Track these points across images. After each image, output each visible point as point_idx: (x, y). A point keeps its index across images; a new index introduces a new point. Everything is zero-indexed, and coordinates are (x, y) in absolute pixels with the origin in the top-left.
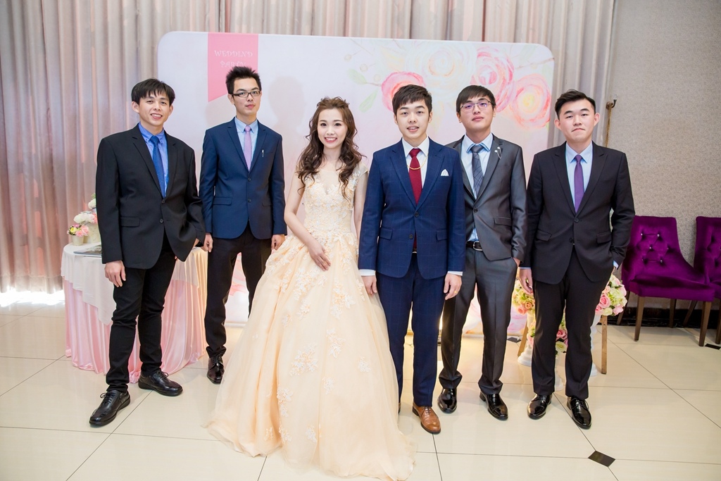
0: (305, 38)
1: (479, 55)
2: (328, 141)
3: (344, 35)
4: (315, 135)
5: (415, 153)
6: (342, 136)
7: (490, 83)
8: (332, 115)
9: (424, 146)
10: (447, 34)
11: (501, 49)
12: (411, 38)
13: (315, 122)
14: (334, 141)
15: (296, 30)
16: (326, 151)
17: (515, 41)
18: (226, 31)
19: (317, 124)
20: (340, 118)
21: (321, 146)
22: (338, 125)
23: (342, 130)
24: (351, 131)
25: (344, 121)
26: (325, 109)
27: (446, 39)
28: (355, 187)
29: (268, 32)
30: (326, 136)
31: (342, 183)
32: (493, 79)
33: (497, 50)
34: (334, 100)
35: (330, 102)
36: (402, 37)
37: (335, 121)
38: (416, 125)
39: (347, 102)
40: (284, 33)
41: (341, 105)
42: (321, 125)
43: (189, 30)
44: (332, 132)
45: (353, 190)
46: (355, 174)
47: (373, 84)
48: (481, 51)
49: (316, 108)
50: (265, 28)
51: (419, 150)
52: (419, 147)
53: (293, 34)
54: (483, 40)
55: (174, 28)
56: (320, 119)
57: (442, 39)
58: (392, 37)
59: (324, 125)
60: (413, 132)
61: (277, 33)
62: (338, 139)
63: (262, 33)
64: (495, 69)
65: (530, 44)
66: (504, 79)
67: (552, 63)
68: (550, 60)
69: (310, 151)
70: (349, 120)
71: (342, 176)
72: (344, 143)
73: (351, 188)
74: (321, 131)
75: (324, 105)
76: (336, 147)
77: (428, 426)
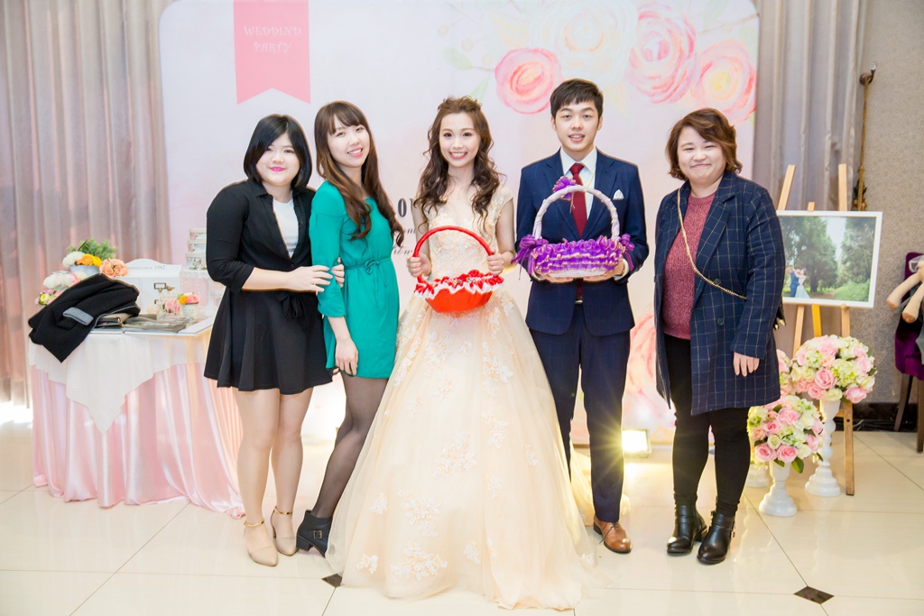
1: (641, 17)
2: (454, 158)
4: (436, 149)
5: (577, 169)
6: (473, 150)
7: (659, 57)
8: (459, 121)
9: (590, 162)
13: (436, 131)
14: (462, 157)
16: (451, 172)
19: (438, 134)
20: (471, 126)
21: (445, 165)
22: (467, 135)
23: (473, 142)
24: (485, 142)
25: (475, 130)
26: (450, 113)
28: (498, 219)
30: (452, 151)
33: (668, 7)
34: (462, 100)
35: (456, 103)
37: (464, 130)
38: (582, 132)
39: (478, 102)
41: (471, 107)
42: (445, 135)
44: (460, 145)
45: (494, 224)
47: (481, 69)
48: (644, 10)
49: (435, 113)
51: (582, 166)
52: (583, 162)
56: (443, 127)
59: (449, 135)
60: (575, 143)
62: (469, 154)
64: (667, 37)
66: (681, 52)
67: (756, 21)
68: (751, 17)
69: (430, 171)
70: (482, 127)
71: (477, 205)
72: (476, 160)
73: (491, 221)
74: (445, 143)
75: (448, 107)
76: (466, 165)
77: (613, 544)
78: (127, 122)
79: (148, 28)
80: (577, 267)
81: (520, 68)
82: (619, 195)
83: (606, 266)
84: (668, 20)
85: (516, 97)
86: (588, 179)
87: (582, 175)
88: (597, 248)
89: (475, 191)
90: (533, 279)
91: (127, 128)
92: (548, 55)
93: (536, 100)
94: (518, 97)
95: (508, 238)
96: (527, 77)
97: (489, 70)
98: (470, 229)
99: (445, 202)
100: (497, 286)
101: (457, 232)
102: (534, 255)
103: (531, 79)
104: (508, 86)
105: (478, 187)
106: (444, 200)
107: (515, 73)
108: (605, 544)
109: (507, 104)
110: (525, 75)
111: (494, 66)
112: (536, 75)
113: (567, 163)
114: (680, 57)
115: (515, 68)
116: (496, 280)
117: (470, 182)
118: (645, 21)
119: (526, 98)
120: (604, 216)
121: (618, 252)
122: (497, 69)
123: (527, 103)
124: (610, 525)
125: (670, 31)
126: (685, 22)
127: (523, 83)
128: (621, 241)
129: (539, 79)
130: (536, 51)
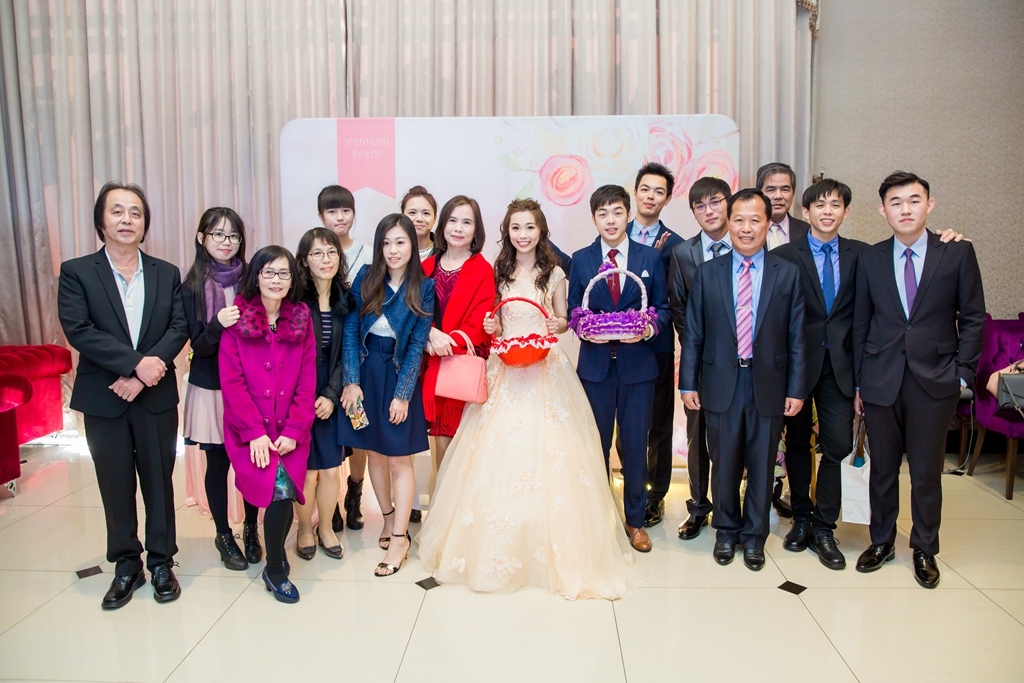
0: (447, 121)
1: (651, 131)
2: (521, 246)
3: (494, 115)
4: (507, 239)
5: (613, 254)
6: (535, 239)
7: (666, 163)
8: (524, 217)
9: (624, 247)
10: (615, 106)
11: (678, 122)
12: (572, 114)
13: (506, 225)
14: (526, 246)
15: (436, 110)
16: (519, 257)
17: (697, 112)
18: (355, 116)
19: (509, 228)
20: (533, 221)
21: (514, 251)
22: (530, 228)
23: (535, 233)
24: (544, 233)
25: (536, 223)
26: (516, 211)
27: (615, 114)
28: (554, 293)
29: (403, 116)
30: (519, 240)
31: (540, 291)
32: (669, 157)
33: (671, 124)
34: (526, 200)
35: (521, 204)
36: (564, 114)
37: (528, 224)
38: (615, 226)
39: (538, 202)
40: (422, 115)
41: (532, 206)
42: (514, 228)
43: (310, 116)
44: (525, 235)
45: (551, 298)
46: (551, 280)
47: (529, 170)
48: (653, 126)
49: (506, 210)
50: (399, 112)
51: (617, 252)
52: (617, 248)
53: (433, 115)
54: (659, 113)
55: (292, 116)
56: (511, 223)
57: (610, 114)
58: (550, 114)
59: (517, 228)
60: (612, 234)
61: (414, 115)
62: (532, 242)
63: (397, 116)
64: (671, 147)
65: (716, 115)
66: (682, 158)
67: (738, 135)
68: (734, 132)
69: (503, 257)
70: (541, 221)
71: (540, 283)
72: (537, 248)
73: (549, 296)
74: (513, 234)
75: (515, 207)
76: (530, 251)
77: (638, 545)
78: (251, 213)
79: (269, 139)
80: (611, 332)
81: (558, 170)
82: (645, 274)
83: (634, 332)
84: (671, 134)
85: (554, 193)
86: (622, 261)
87: (617, 258)
88: (626, 317)
89: (537, 272)
90: (581, 339)
91: (252, 218)
92: (580, 160)
93: (572, 195)
94: (558, 193)
95: (562, 308)
96: (565, 177)
97: (535, 172)
98: (534, 300)
99: (513, 280)
100: (554, 344)
101: (523, 302)
102: (582, 322)
103: (567, 178)
104: (549, 184)
105: (540, 269)
106: (513, 277)
107: (555, 174)
108: (632, 545)
109: (549, 198)
110: (562, 176)
111: (538, 168)
112: (571, 176)
113: (606, 249)
114: (681, 163)
115: (555, 170)
116: (555, 340)
117: (532, 265)
118: (654, 134)
119: (563, 194)
120: (635, 290)
121: (644, 320)
122: (541, 171)
123: (563, 197)
124: (636, 530)
125: (673, 142)
126: (685, 136)
127: (562, 182)
128: (647, 312)
129: (573, 179)
130: (571, 157)
